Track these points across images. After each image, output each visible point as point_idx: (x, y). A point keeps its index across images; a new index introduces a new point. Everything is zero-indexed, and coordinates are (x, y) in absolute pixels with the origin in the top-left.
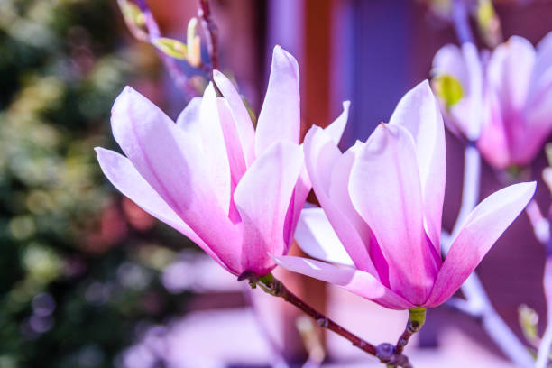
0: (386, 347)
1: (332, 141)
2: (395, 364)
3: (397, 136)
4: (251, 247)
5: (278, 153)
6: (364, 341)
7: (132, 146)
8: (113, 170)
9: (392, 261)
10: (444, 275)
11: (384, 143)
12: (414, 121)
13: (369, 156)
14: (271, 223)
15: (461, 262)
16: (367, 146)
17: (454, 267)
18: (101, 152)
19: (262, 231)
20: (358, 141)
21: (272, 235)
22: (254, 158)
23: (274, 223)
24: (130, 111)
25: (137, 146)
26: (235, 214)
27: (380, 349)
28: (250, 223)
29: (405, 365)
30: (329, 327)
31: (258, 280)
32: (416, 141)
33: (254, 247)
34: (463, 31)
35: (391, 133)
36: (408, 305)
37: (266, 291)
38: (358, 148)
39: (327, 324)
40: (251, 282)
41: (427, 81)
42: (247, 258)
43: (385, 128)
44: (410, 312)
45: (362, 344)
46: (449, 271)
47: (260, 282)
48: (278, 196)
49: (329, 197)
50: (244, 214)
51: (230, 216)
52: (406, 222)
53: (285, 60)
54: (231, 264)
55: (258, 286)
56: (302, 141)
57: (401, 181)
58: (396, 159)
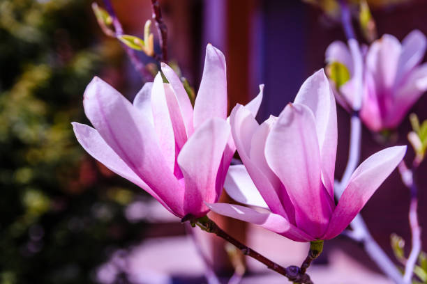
0: (293, 269)
1: (251, 115)
2: (300, 281)
3: (301, 112)
4: (191, 197)
5: (211, 127)
6: (277, 265)
7: (100, 122)
8: (86, 139)
9: (298, 206)
10: (337, 216)
11: (291, 118)
12: (313, 99)
13: (280, 128)
14: (206, 179)
15: (350, 206)
16: (279, 120)
17: (344, 209)
18: (77, 125)
19: (199, 185)
20: (271, 116)
21: (207, 188)
22: (193, 130)
23: (209, 179)
24: (98, 96)
25: (103, 122)
26: (178, 172)
27: (289, 270)
28: (190, 179)
29: (308, 282)
30: (250, 255)
31: (196, 221)
32: (315, 116)
33: (193, 197)
34: (349, 30)
35: (296, 111)
36: (309, 238)
37: (203, 229)
38: (272, 121)
39: (248, 253)
40: (191, 223)
41: (322, 69)
42: (188, 204)
43: (292, 106)
44: (311, 243)
45: (275, 267)
46: (341, 213)
47: (198, 223)
48: (211, 159)
49: (249, 158)
50: (186, 172)
51: (175, 173)
52: (308, 177)
53: (216, 55)
54: (176, 209)
55: (197, 226)
56: (229, 114)
57: (304, 146)
58: (301, 130)
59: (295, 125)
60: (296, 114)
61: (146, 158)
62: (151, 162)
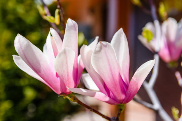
0: (114, 118)
7: (21, 53)
11: (101, 48)
19: (64, 79)
24: (19, 42)
27: (112, 119)
36: (117, 103)
39: (92, 110)
47: (67, 97)
53: (72, 23)
57: (108, 60)
58: (106, 53)
59: (103, 51)
60: (103, 46)
61: (41, 68)
62: (44, 70)
